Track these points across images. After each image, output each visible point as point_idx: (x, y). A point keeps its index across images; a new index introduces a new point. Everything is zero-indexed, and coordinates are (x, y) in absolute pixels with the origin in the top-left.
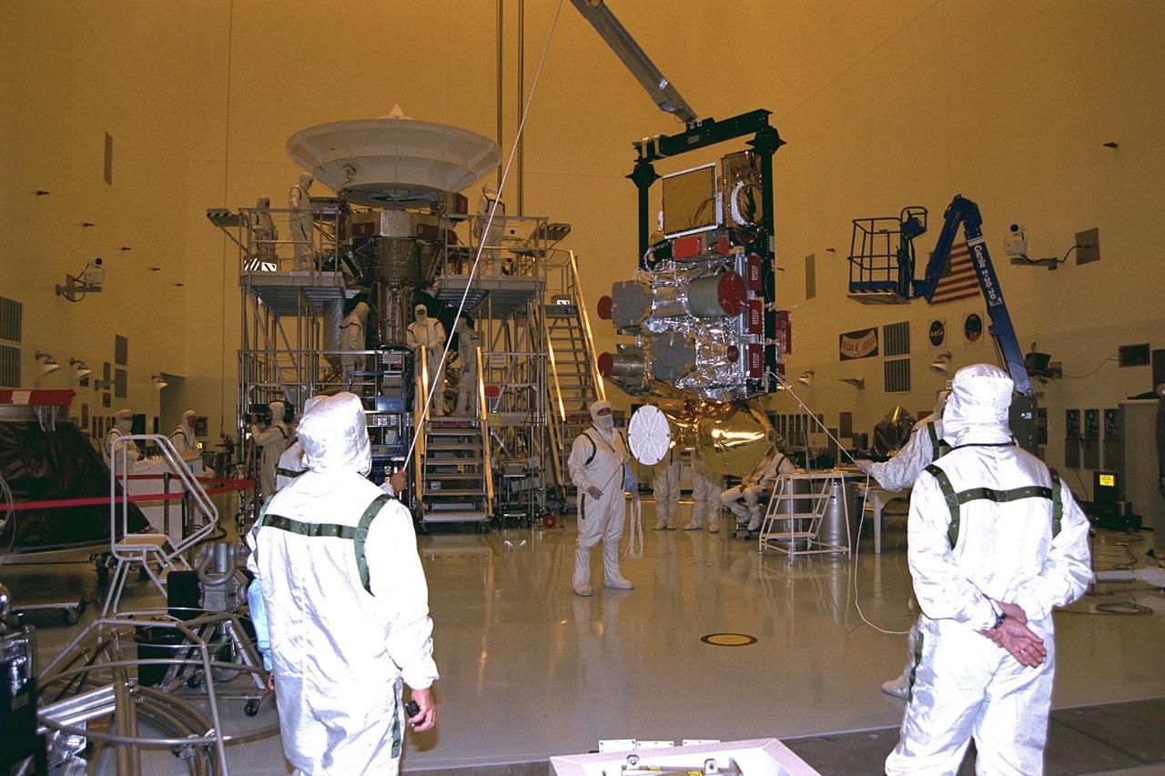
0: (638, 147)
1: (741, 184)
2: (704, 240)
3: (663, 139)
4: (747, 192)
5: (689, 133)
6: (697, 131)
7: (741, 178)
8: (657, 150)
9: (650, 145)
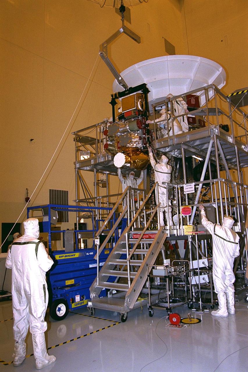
0: (112, 96)
1: (140, 100)
2: (132, 112)
3: (119, 93)
4: (141, 102)
5: (125, 91)
6: (128, 90)
7: (140, 99)
8: (117, 96)
9: (116, 95)
